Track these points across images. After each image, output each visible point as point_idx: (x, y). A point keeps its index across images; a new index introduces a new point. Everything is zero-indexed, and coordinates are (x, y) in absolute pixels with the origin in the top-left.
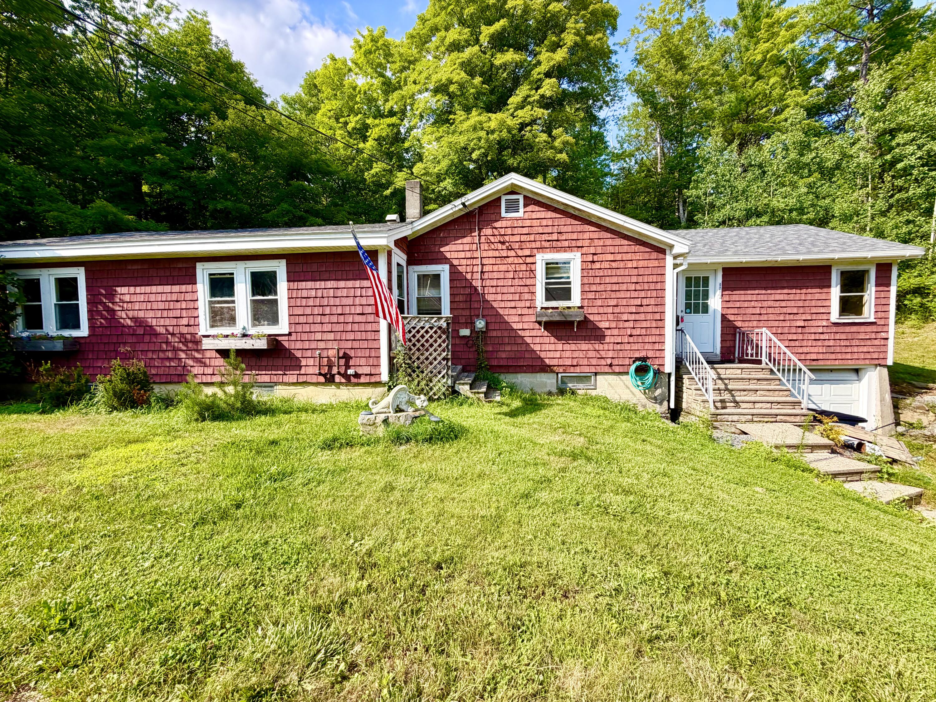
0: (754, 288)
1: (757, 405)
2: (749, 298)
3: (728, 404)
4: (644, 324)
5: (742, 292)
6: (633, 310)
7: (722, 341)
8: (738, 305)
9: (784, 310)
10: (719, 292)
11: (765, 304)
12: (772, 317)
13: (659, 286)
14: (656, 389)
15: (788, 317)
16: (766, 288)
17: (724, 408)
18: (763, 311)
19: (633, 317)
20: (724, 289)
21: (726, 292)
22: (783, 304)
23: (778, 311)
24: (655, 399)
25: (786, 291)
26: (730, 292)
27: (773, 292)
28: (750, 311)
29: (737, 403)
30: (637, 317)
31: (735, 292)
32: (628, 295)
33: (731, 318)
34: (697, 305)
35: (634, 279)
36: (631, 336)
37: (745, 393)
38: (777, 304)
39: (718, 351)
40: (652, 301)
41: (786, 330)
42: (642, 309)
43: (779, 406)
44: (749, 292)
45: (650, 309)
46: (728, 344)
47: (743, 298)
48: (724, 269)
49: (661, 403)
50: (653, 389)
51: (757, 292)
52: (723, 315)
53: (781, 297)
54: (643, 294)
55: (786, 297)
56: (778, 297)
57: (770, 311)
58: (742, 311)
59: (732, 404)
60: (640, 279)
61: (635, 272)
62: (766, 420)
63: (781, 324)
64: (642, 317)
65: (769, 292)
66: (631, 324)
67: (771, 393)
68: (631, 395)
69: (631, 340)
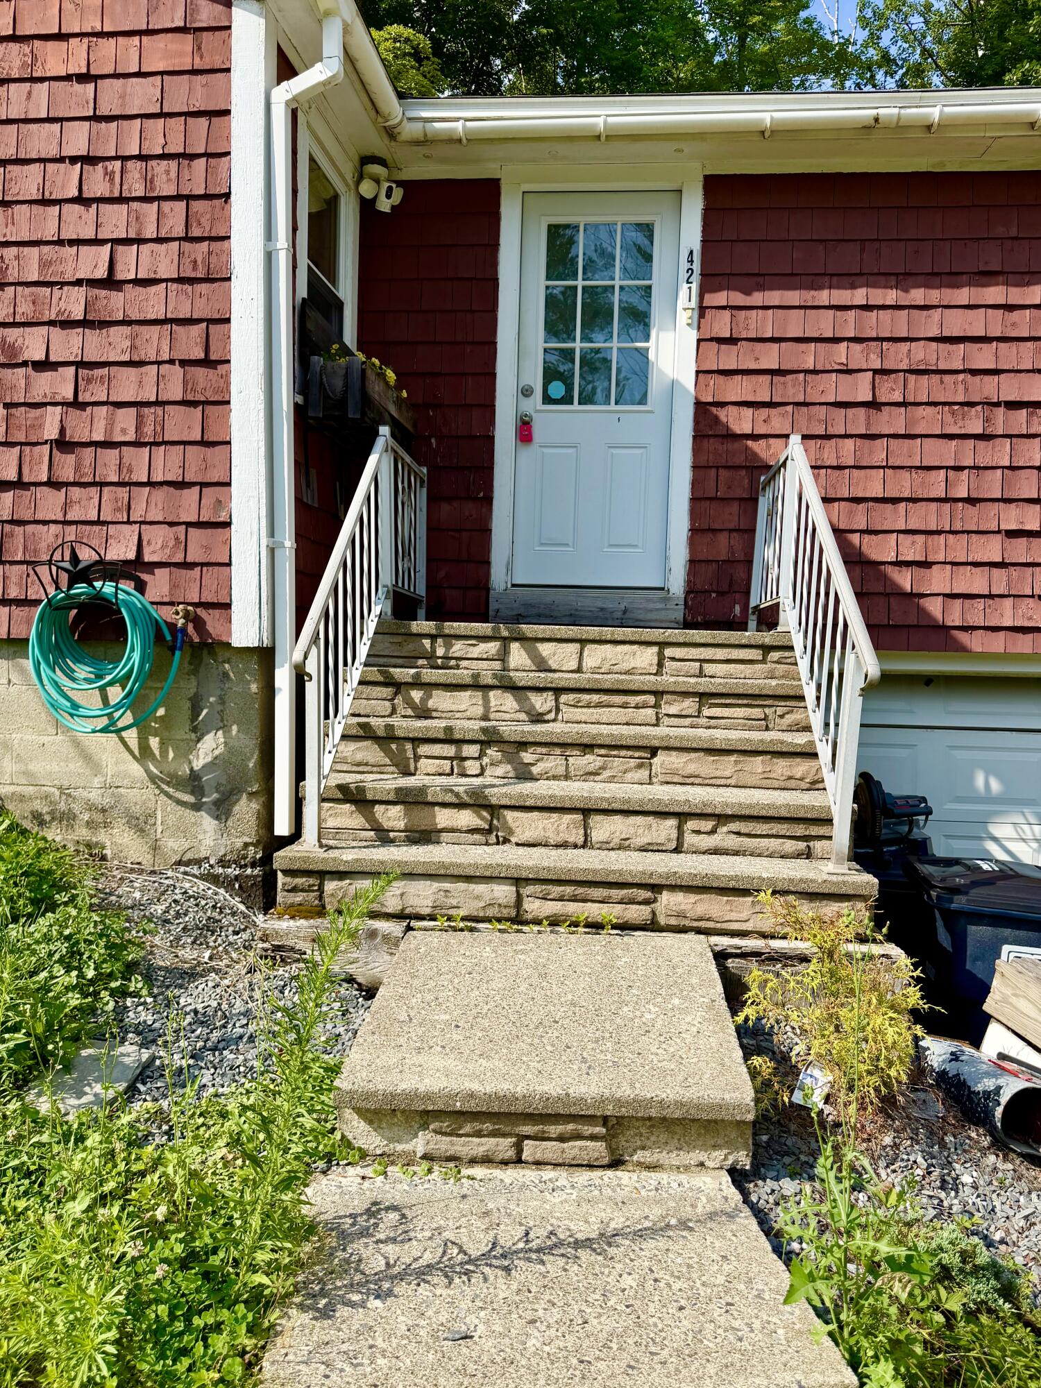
0: (850, 279)
1: (603, 828)
2: (824, 324)
3: (444, 818)
4: (128, 385)
5: (793, 297)
6: (74, 303)
7: (695, 531)
8: (770, 357)
9: (988, 388)
10: (687, 297)
11: (899, 356)
12: (928, 420)
13: (196, 178)
14: (198, 732)
15: (1001, 421)
16: (903, 279)
17: (423, 836)
18: (890, 391)
19: (67, 345)
20: (711, 279)
21: (720, 298)
22: (984, 357)
23: (954, 390)
24: (194, 782)
25: (995, 294)
26: (738, 298)
27: (934, 296)
28: (831, 387)
29: (494, 810)
30: (95, 345)
31: (757, 298)
32: (47, 223)
33: (741, 421)
34: (595, 364)
35: (78, 140)
36: (63, 444)
37: (591, 761)
38: (955, 357)
39: (677, 584)
40: (164, 261)
41: (993, 485)
42: (116, 303)
43: (723, 838)
44: (823, 297)
45: (153, 303)
46: (722, 547)
47: (795, 325)
48: (715, 186)
49: (222, 810)
50: (182, 733)
51: (860, 296)
52: (703, 410)
53: (975, 324)
54: (116, 221)
55: (996, 324)
56: (957, 324)
57: (922, 388)
58: (792, 389)
59: (466, 818)
60: (109, 140)
61: (80, 98)
62: (594, 911)
63: (968, 453)
64: (115, 344)
65: (918, 295)
66: (62, 384)
67: (727, 765)
68: (77, 766)
69: (67, 467)
